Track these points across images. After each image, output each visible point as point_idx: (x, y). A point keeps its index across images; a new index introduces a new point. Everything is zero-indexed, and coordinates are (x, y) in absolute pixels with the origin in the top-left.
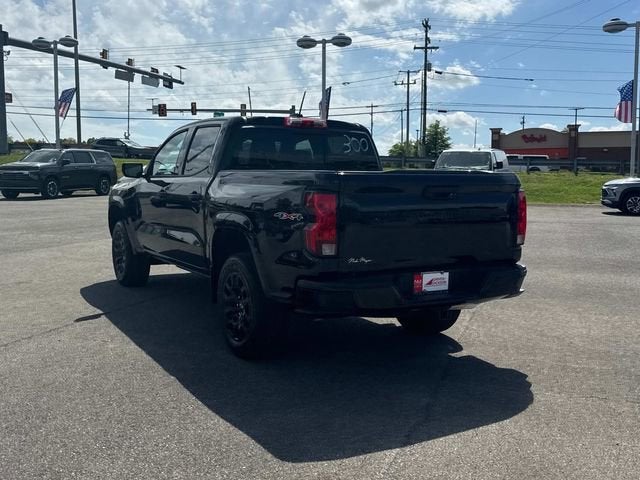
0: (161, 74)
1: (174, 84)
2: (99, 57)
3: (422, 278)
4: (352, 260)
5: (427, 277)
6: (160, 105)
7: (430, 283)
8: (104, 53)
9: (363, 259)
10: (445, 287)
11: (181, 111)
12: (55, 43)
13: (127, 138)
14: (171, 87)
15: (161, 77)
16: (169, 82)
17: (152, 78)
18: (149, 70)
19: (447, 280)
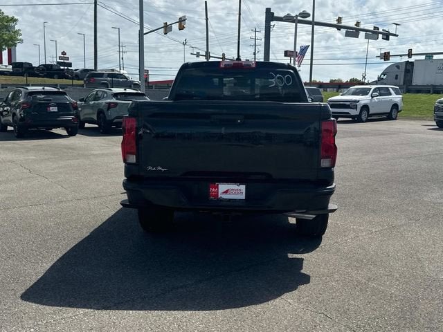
0: (381, 30)
1: (390, 37)
2: (335, 23)
3: (217, 187)
4: (150, 168)
5: (222, 187)
6: (385, 53)
7: (226, 192)
8: (339, 20)
9: (160, 168)
10: (243, 197)
11: (401, 56)
12: (297, 16)
13: (364, 77)
14: (387, 39)
15: (381, 33)
16: (387, 36)
17: (373, 34)
18: (372, 29)
19: (244, 191)
